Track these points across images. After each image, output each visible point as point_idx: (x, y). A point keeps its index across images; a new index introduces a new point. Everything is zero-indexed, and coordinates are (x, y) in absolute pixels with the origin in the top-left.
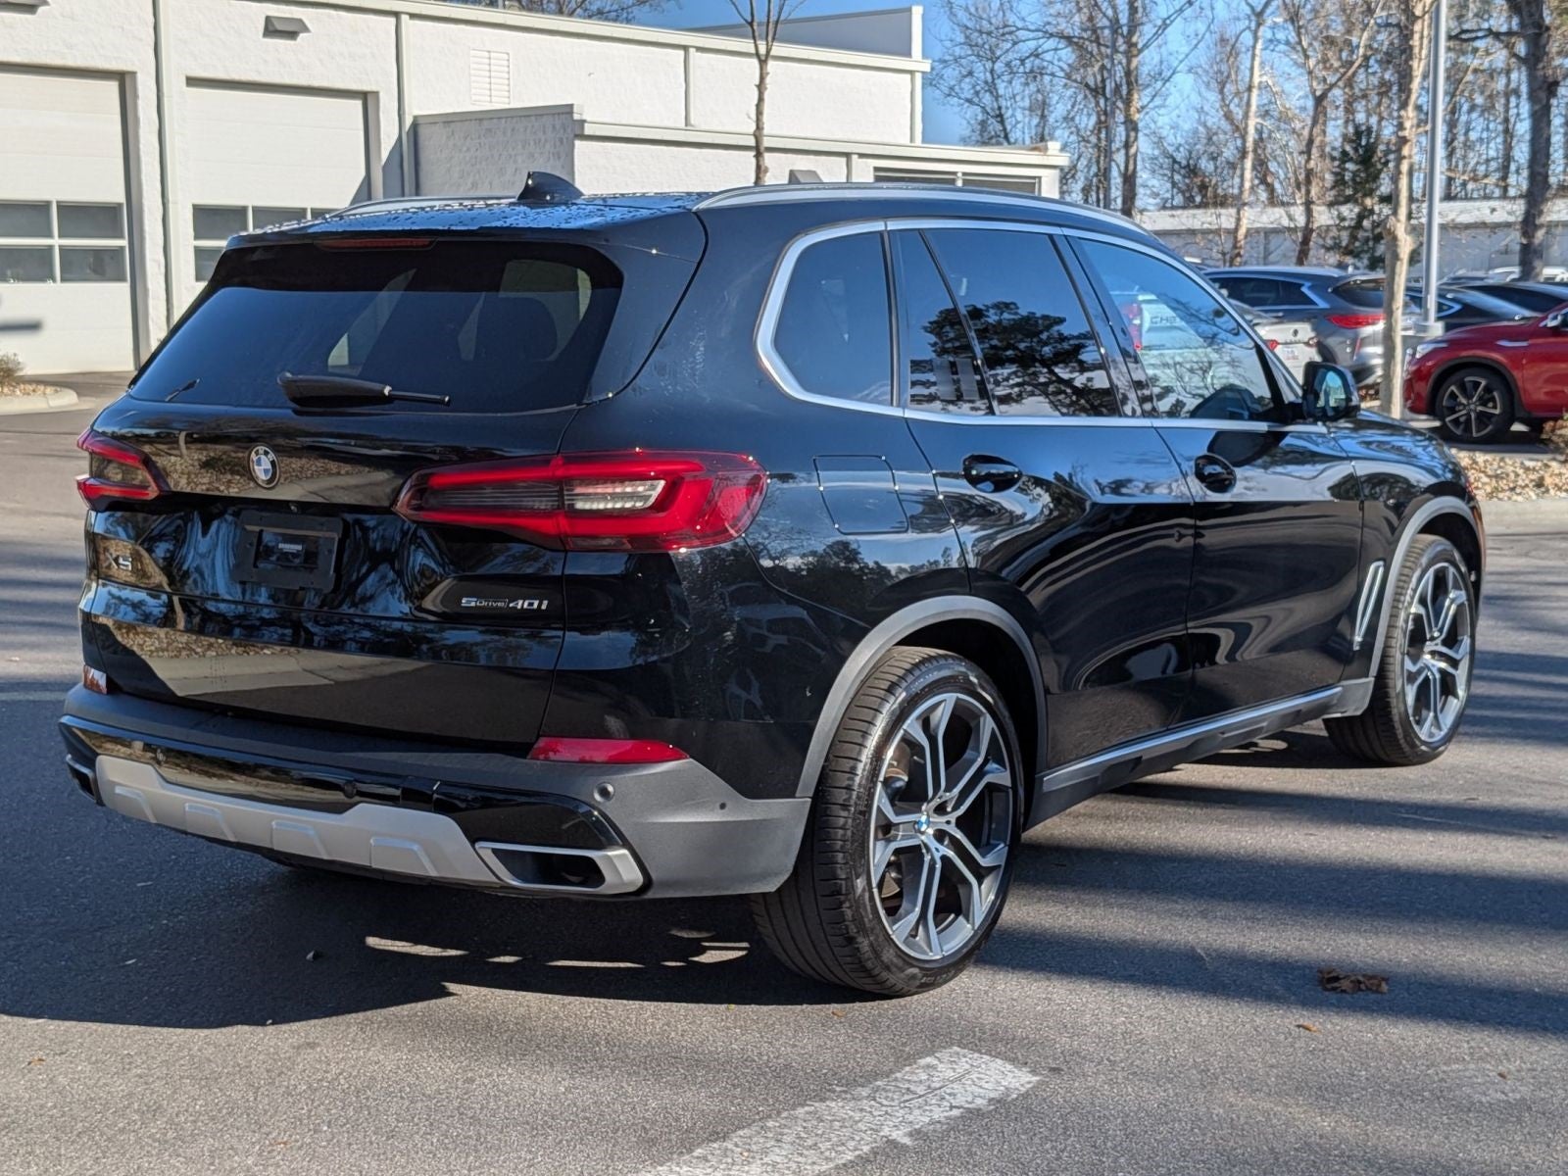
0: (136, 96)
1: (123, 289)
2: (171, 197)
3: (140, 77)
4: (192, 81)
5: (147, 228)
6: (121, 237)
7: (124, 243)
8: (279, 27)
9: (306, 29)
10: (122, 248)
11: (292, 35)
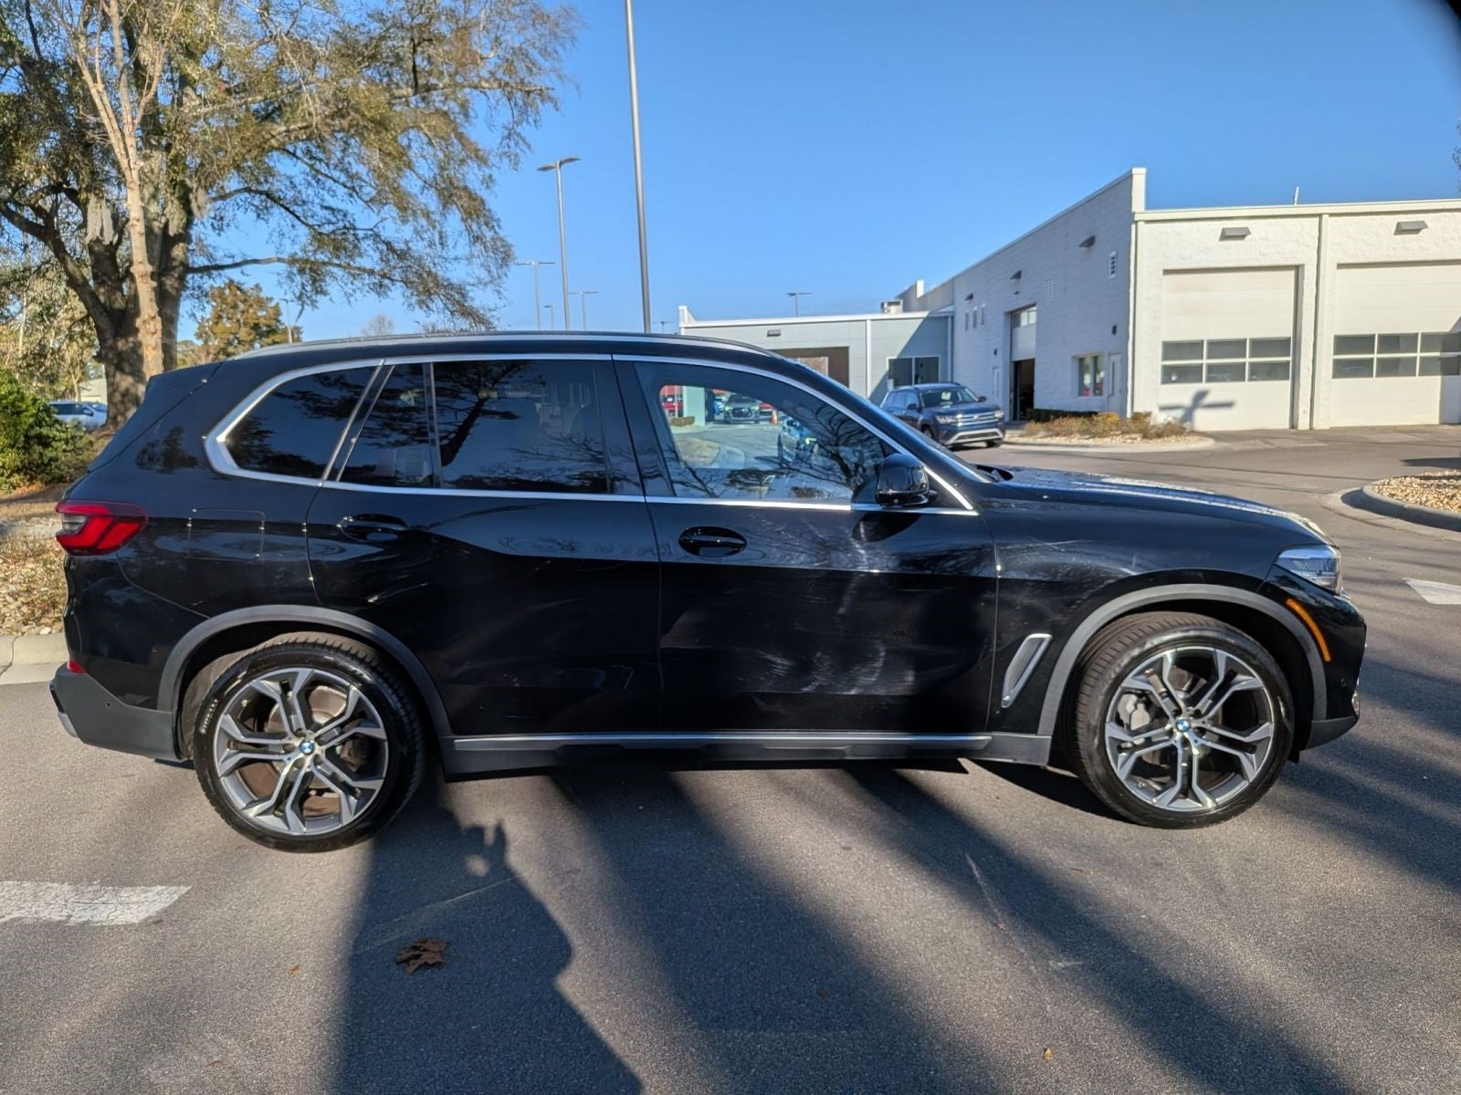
0: (1303, 278)
1: (1289, 383)
2: (1319, 332)
3: (1306, 267)
4: (1340, 266)
5: (1303, 350)
6: (1288, 355)
7: (1290, 359)
8: (1404, 228)
9: (1426, 227)
10: (1288, 362)
11: (1417, 231)
